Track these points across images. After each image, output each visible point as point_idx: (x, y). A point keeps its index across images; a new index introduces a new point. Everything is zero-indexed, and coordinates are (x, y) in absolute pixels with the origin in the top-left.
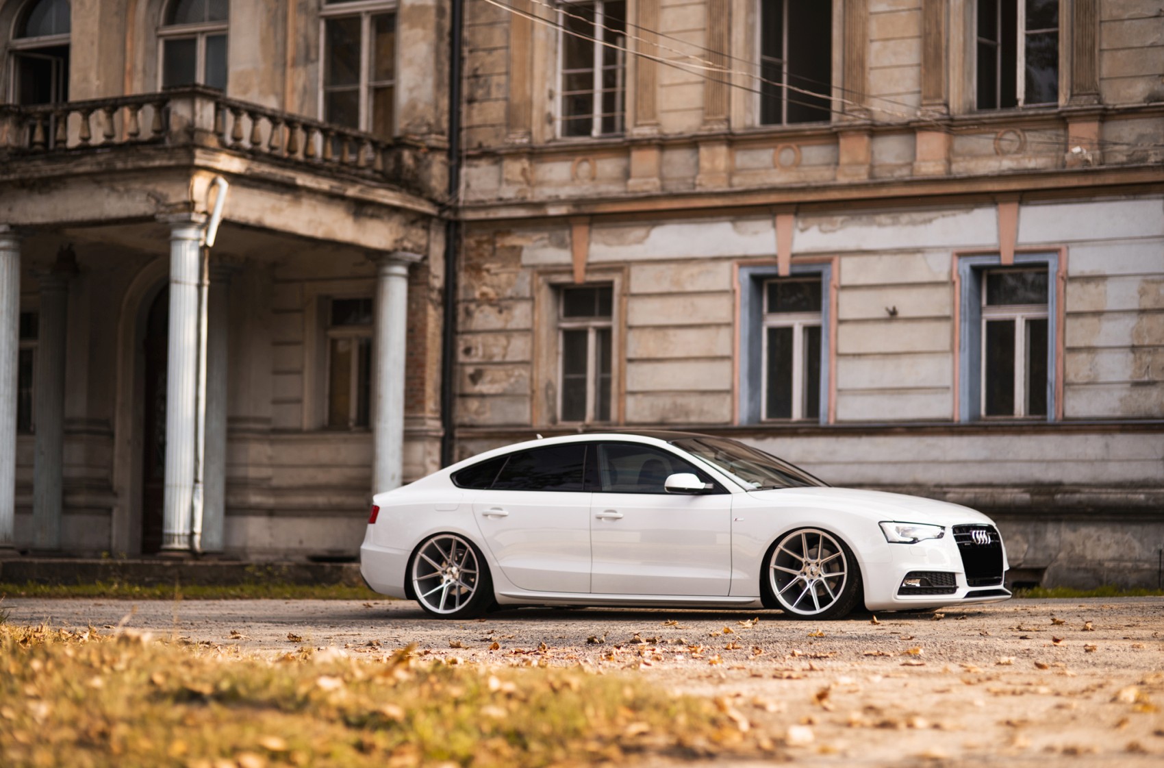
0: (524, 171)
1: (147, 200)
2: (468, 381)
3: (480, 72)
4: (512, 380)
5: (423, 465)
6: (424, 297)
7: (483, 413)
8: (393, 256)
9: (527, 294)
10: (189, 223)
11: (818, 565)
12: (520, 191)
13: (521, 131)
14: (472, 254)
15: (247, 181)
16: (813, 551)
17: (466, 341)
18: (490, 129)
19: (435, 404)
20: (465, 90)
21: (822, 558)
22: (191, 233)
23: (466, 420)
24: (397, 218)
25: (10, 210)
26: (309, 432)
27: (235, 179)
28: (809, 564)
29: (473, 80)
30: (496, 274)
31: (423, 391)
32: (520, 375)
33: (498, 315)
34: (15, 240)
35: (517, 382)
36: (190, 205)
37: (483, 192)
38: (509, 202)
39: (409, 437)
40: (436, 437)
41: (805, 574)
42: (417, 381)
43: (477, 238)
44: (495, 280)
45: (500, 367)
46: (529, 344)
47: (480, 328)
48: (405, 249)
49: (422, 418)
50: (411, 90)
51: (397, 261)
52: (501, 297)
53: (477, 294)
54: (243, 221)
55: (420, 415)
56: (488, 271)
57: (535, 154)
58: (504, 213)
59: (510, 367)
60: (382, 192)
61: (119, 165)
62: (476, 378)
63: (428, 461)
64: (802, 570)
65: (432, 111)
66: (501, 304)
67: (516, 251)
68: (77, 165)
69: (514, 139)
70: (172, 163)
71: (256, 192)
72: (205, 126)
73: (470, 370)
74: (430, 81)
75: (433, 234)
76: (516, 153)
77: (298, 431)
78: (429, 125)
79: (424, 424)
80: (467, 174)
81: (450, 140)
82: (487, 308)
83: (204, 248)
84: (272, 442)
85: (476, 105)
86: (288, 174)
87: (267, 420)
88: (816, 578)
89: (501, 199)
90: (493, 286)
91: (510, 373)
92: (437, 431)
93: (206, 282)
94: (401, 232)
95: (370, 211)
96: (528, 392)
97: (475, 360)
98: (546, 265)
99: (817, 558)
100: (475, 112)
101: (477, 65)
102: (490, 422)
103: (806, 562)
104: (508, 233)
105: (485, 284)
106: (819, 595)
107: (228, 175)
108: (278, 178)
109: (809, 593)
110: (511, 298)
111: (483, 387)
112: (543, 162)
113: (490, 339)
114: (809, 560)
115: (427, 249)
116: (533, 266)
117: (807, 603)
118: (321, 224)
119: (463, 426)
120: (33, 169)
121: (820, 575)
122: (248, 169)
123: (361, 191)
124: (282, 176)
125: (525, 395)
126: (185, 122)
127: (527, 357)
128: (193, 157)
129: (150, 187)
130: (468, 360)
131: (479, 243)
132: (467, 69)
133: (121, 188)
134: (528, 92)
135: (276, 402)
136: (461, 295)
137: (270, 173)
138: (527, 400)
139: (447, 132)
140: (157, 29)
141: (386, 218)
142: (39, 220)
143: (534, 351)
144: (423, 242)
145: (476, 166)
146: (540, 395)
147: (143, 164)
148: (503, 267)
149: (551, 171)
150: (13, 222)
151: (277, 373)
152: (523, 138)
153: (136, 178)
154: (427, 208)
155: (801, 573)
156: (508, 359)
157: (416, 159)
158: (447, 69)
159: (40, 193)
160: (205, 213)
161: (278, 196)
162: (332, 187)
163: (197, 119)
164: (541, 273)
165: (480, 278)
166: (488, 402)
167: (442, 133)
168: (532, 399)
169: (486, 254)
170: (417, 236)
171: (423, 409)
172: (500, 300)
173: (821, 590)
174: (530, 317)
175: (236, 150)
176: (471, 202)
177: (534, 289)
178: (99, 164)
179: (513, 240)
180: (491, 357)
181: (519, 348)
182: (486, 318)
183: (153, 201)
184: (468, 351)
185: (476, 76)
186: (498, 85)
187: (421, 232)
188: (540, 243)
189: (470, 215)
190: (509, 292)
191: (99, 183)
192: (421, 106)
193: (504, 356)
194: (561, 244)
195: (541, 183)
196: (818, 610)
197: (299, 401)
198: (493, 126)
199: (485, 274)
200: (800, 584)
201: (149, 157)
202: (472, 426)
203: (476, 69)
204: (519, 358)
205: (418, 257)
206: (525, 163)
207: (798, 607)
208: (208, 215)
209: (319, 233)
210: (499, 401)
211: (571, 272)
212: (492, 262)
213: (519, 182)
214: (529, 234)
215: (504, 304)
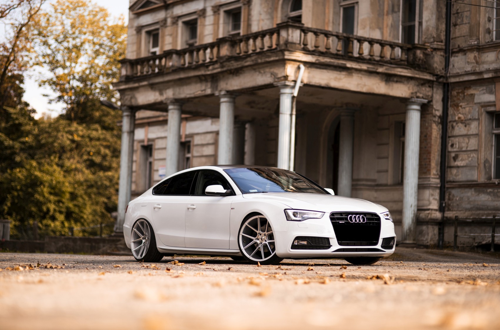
0: (475, 56)
1: (271, 77)
2: (452, 160)
3: (459, 11)
4: (470, 159)
5: (429, 200)
6: (431, 120)
7: (458, 175)
8: (411, 100)
9: (477, 118)
10: (286, 86)
11: (265, 235)
12: (473, 67)
13: (474, 38)
14: (455, 99)
15: (318, 66)
16: (264, 227)
17: (452, 141)
18: (463, 38)
19: (437, 171)
20: (453, 20)
21: (267, 232)
22: (287, 90)
23: (451, 179)
24: (412, 83)
25: (227, 84)
26: (390, 186)
27: (309, 65)
28: (261, 235)
29: (456, 15)
30: (464, 108)
31: (430, 165)
32: (473, 157)
33: (464, 127)
34: (230, 98)
35: (472, 160)
36: (286, 77)
37: (459, 69)
38: (468, 73)
39: (421, 187)
40: (437, 187)
41: (258, 239)
42: (428, 160)
43: (457, 91)
44: (464, 111)
45: (465, 153)
46: (477, 142)
47: (457, 134)
48: (418, 97)
49: (429, 178)
50: (427, 22)
51: (414, 103)
52: (466, 119)
53: (457, 118)
54: (318, 85)
55: (428, 176)
56: (461, 106)
57: (480, 49)
58: (466, 78)
59: (469, 153)
60: (400, 70)
61: (260, 61)
62: (455, 158)
63: (431, 198)
64: (256, 237)
65: (435, 31)
66: (466, 123)
67: (472, 96)
68: (246, 62)
69: (471, 42)
70: (277, 58)
71: (325, 71)
72: (295, 41)
73: (453, 155)
74: (434, 17)
75: (435, 90)
76: (472, 49)
77: (386, 185)
78: (434, 37)
79: (429, 181)
80: (453, 61)
81: (446, 45)
82: (460, 125)
83: (293, 97)
84: (376, 191)
85: (457, 27)
86: (341, 62)
87: (374, 180)
88: (264, 242)
89: (466, 71)
90: (463, 114)
91: (469, 155)
92: (437, 184)
93: (294, 113)
94: (416, 89)
95: (395, 79)
96: (477, 165)
97: (455, 150)
98: (485, 103)
99: (265, 231)
100: (457, 30)
101: (458, 7)
102: (461, 180)
103: (259, 233)
104: (470, 88)
105: (460, 113)
106: (265, 251)
107: (305, 63)
108: (335, 64)
109: (259, 250)
110: (470, 119)
111: (458, 163)
112: (484, 53)
113: (461, 139)
114: (261, 232)
115: (432, 97)
116: (479, 103)
117: (258, 255)
118: (365, 85)
119: (450, 182)
120: (231, 65)
121: (266, 241)
122: (317, 60)
123: (386, 69)
124: (338, 63)
125: (475, 166)
126: (285, 39)
127: (476, 148)
128: (284, 55)
129: (272, 70)
130: (452, 150)
131: (458, 93)
132: (454, 10)
133: (262, 72)
134: (478, 19)
135: (379, 172)
136: (450, 118)
137: (330, 62)
138: (476, 168)
139: (444, 41)
140: (340, 3)
141: (406, 82)
142: (236, 88)
143: (479, 145)
144: (430, 94)
145: (457, 56)
146: (482, 166)
147: (268, 60)
148: (467, 104)
149: (487, 56)
150: (227, 89)
151: (379, 158)
152: (475, 41)
153: (267, 67)
154: (428, 77)
155: (256, 239)
156: (468, 149)
157: (426, 55)
158: (444, 10)
159: (236, 76)
160: (293, 81)
161: (339, 73)
162: (368, 68)
163: (290, 38)
164: (482, 107)
165: (458, 110)
166: (460, 170)
167: (442, 42)
168: (478, 168)
169: (461, 98)
170: (426, 91)
171: (430, 174)
172: (465, 120)
173: (266, 249)
174: (477, 128)
175: (306, 51)
176: (455, 74)
177: (480, 115)
178: (253, 61)
179: (471, 91)
180: (462, 148)
181: (473, 143)
182: (459, 129)
183: (273, 77)
184: (452, 146)
185: (458, 13)
186: (466, 16)
187: (428, 89)
188: (482, 92)
189: (453, 80)
190: (469, 117)
191: (255, 69)
192: (431, 29)
193: (467, 148)
194: (491, 92)
195: (483, 63)
196: (264, 259)
197: (387, 171)
198: (464, 36)
199: (460, 108)
200: (255, 245)
201: (269, 57)
202: (454, 182)
203: (458, 10)
204: (473, 149)
205: (426, 101)
206: (476, 54)
207: (253, 257)
208: (295, 81)
209: (364, 90)
210: (464, 169)
211: (495, 105)
212: (463, 102)
213: (473, 63)
214: (478, 88)
215: (467, 122)
